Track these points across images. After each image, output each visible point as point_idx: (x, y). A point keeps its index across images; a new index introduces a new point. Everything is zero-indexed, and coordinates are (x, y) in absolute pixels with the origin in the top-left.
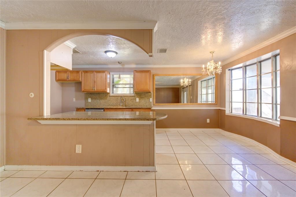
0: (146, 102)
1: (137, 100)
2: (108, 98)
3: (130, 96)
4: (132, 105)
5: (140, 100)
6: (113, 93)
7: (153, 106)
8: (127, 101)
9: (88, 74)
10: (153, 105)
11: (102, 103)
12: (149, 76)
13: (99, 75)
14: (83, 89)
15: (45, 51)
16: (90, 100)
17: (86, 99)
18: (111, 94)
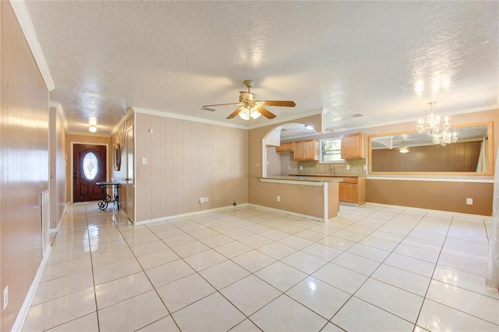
0: (359, 170)
1: (348, 167)
2: (318, 166)
3: (340, 164)
4: (342, 174)
5: (351, 167)
6: (323, 160)
7: (369, 175)
8: (336, 169)
9: (299, 144)
10: (369, 173)
11: (311, 171)
12: (359, 140)
13: (308, 143)
14: (295, 158)
15: (263, 139)
16: (301, 168)
17: (299, 167)
18: (321, 162)
